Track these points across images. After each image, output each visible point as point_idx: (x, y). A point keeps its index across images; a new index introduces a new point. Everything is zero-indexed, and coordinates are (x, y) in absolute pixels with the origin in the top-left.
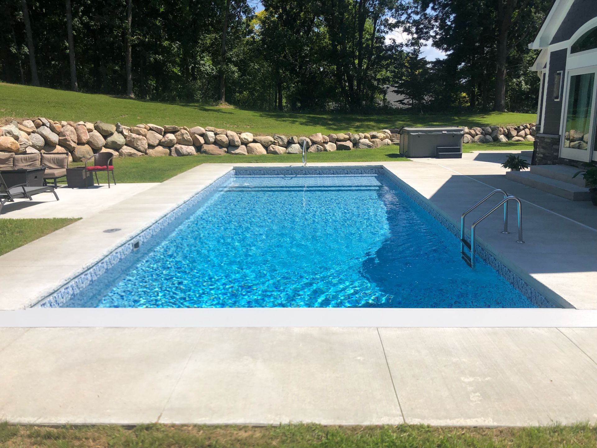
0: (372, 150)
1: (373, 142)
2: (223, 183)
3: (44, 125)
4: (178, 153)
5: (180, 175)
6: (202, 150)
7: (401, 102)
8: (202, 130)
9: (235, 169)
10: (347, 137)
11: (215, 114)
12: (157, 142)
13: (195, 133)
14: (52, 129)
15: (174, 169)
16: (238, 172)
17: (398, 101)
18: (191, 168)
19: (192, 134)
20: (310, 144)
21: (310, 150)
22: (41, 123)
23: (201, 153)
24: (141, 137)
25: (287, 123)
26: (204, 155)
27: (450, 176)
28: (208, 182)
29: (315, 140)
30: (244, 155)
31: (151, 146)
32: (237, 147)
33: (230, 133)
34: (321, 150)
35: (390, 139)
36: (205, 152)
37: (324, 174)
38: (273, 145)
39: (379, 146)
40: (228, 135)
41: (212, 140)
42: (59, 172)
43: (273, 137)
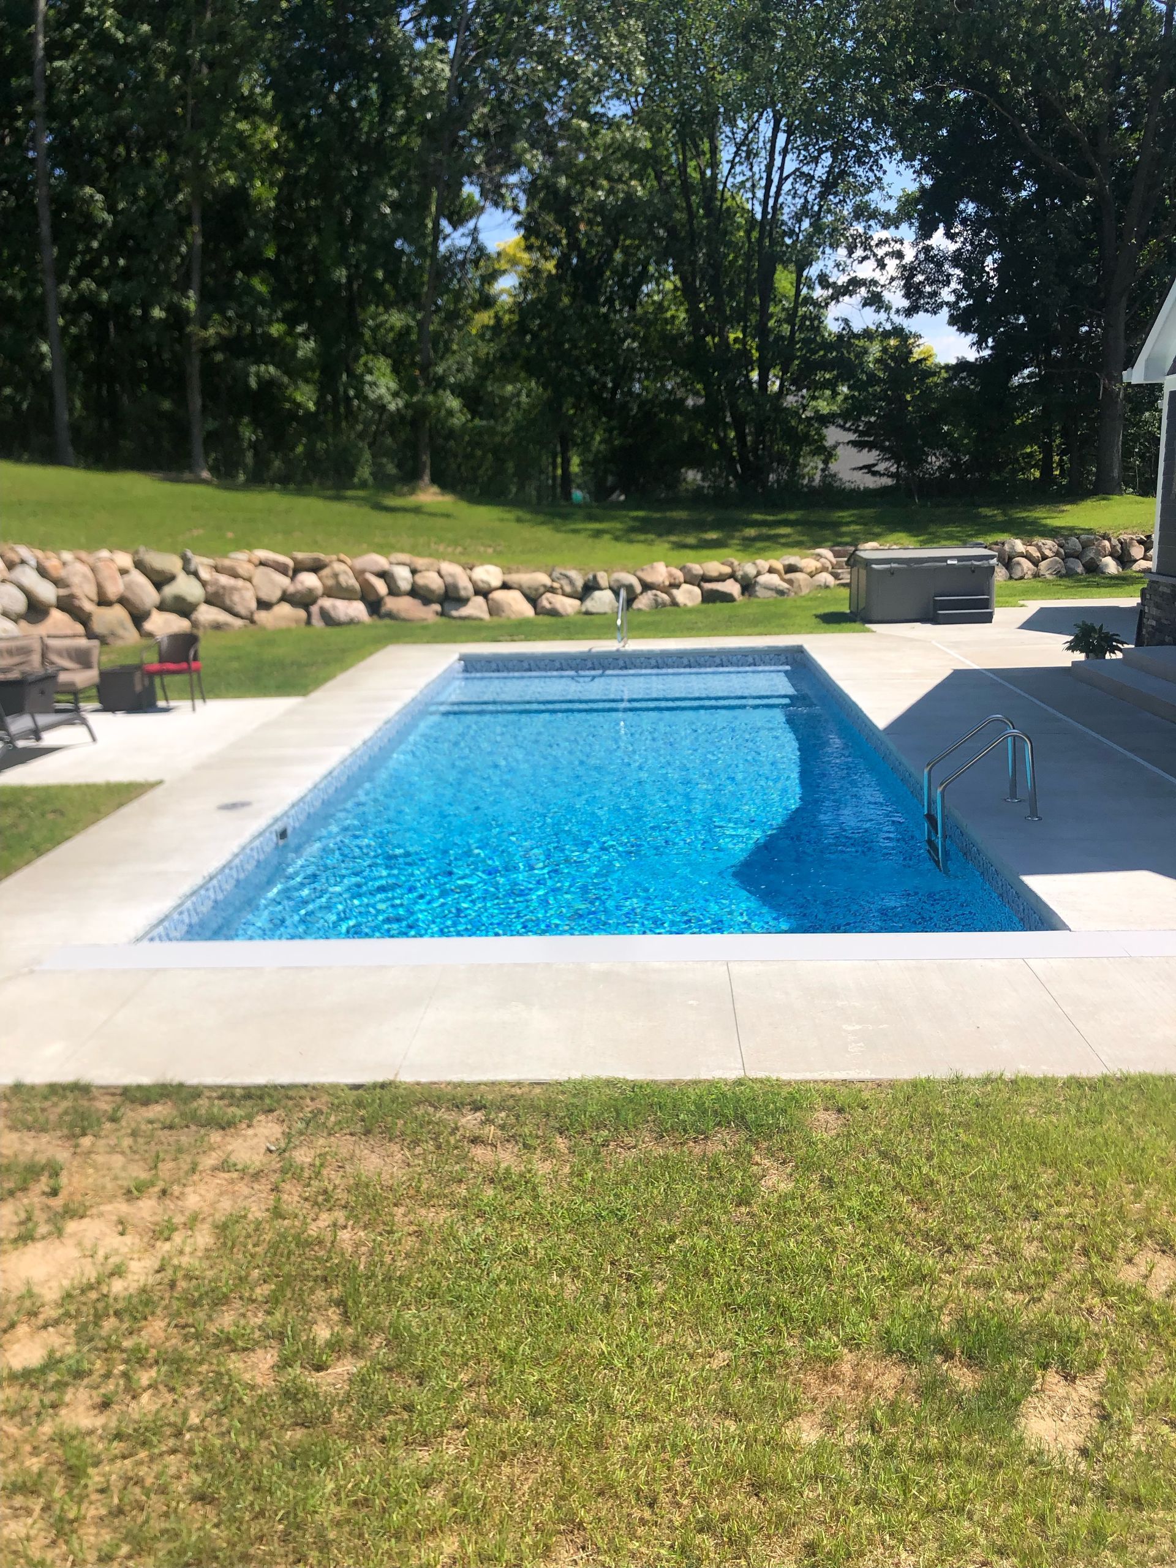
0: (788, 601)
1: (790, 582)
2: (438, 694)
3: (23, 562)
4: (328, 619)
5: (342, 678)
6: (383, 610)
7: (869, 469)
8: (380, 561)
9: (463, 658)
10: (727, 570)
11: (409, 519)
12: (278, 594)
13: (363, 572)
14: (42, 572)
15: (326, 663)
16: (471, 665)
17: (861, 468)
18: (363, 658)
19: (359, 574)
20: (638, 588)
21: (637, 605)
22: (17, 560)
23: (381, 616)
24: (240, 583)
25: (581, 538)
26: (387, 621)
27: (947, 672)
28: (407, 695)
29: (649, 579)
30: (481, 619)
31: (264, 605)
32: (463, 601)
33: (447, 567)
34: (664, 605)
35: (832, 574)
36: (390, 615)
37: (668, 666)
38: (549, 595)
39: (805, 591)
40: (443, 572)
41: (404, 584)
42: (85, 678)
43: (550, 576)
